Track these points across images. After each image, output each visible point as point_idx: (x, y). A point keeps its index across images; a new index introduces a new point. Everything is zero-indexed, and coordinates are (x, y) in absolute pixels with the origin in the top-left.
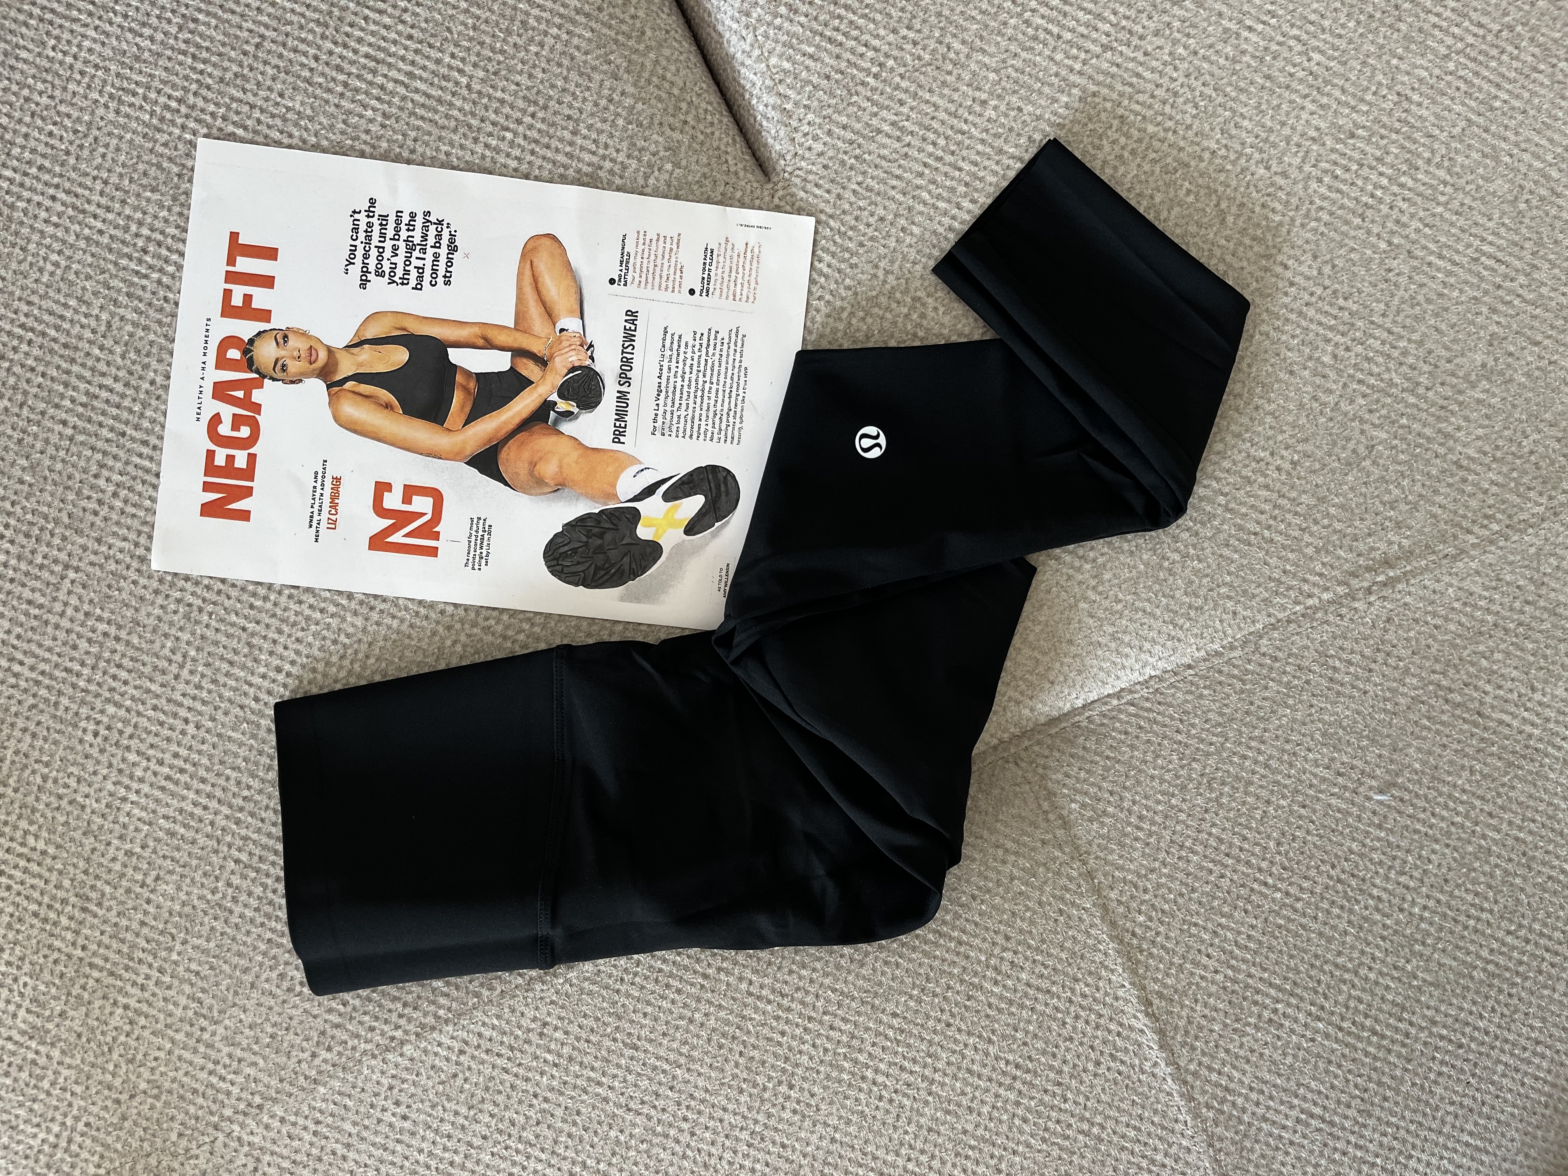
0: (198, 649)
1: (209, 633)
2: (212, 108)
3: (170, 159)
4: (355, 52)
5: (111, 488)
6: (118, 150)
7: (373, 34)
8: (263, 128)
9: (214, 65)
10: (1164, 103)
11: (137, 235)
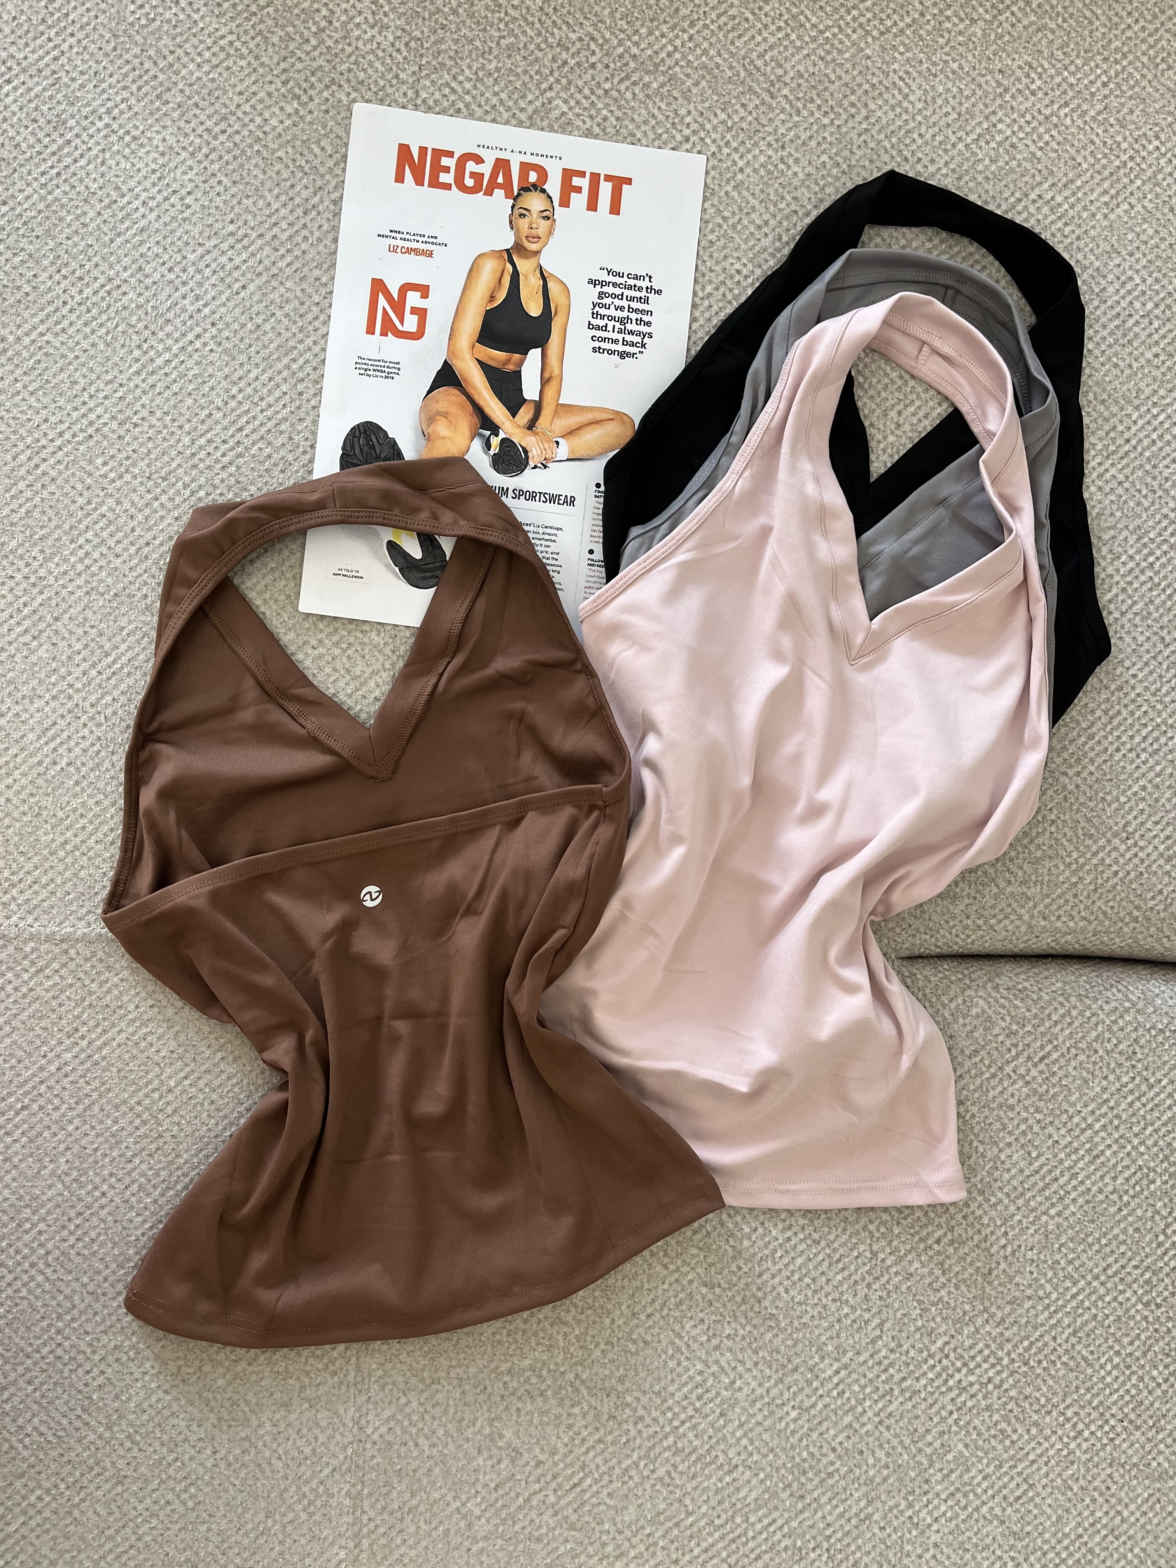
2: (1136, 585)
6: (1139, 504)
9: (1164, 602)
10: (814, 1280)
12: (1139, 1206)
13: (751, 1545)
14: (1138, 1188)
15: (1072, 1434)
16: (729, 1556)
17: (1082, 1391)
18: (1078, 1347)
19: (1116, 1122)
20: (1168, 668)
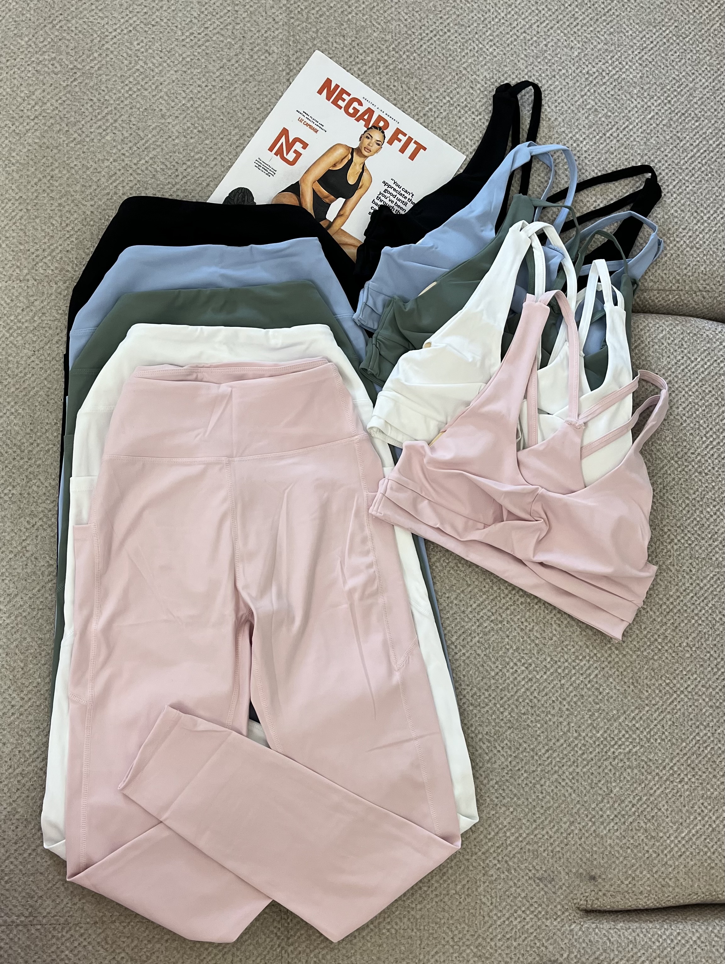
0: (469, 8)
1: (472, 14)
2: (663, 111)
3: (650, 88)
4: (664, 170)
5: (540, 9)
6: (660, 72)
7: (667, 180)
8: (648, 125)
9: (678, 120)
11: (627, 63)
12: (691, 422)
13: (503, 601)
14: (690, 413)
15: (668, 541)
16: (492, 608)
17: (671, 518)
18: (667, 495)
19: (676, 380)
20: (683, 152)
